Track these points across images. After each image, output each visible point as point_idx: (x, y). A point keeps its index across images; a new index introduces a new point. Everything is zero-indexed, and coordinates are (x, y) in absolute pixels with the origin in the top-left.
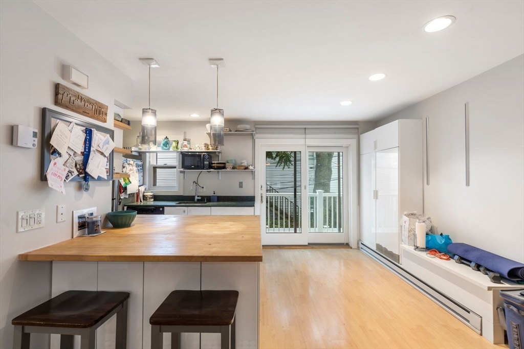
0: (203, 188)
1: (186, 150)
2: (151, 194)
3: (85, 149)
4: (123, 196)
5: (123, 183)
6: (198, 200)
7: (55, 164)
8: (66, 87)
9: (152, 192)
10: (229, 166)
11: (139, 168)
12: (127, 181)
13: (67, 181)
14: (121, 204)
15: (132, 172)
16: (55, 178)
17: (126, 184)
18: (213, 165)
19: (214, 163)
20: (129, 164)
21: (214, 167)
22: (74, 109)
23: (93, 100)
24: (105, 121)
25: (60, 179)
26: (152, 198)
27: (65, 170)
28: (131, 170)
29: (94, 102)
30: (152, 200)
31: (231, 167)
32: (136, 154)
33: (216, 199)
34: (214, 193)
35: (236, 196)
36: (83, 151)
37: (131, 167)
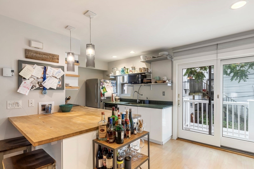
0: (142, 95)
1: (131, 73)
2: (118, 98)
3: (44, 76)
4: (103, 98)
5: (102, 92)
6: (139, 102)
7: (25, 82)
8: (30, 50)
9: (119, 97)
10: (153, 81)
11: (114, 85)
12: (105, 91)
13: (32, 90)
14: (102, 102)
15: (109, 86)
16: (25, 88)
17: (104, 92)
18: (144, 81)
19: (145, 80)
20: (106, 83)
21: (145, 82)
22: (36, 59)
23: (48, 53)
24: (58, 62)
25: (28, 89)
26: (119, 100)
27: (31, 85)
28: (107, 85)
29: (49, 54)
30: (119, 101)
31: (154, 82)
32: (113, 77)
33: (148, 102)
34: (147, 99)
35: (160, 101)
36: (43, 77)
37: (108, 84)
